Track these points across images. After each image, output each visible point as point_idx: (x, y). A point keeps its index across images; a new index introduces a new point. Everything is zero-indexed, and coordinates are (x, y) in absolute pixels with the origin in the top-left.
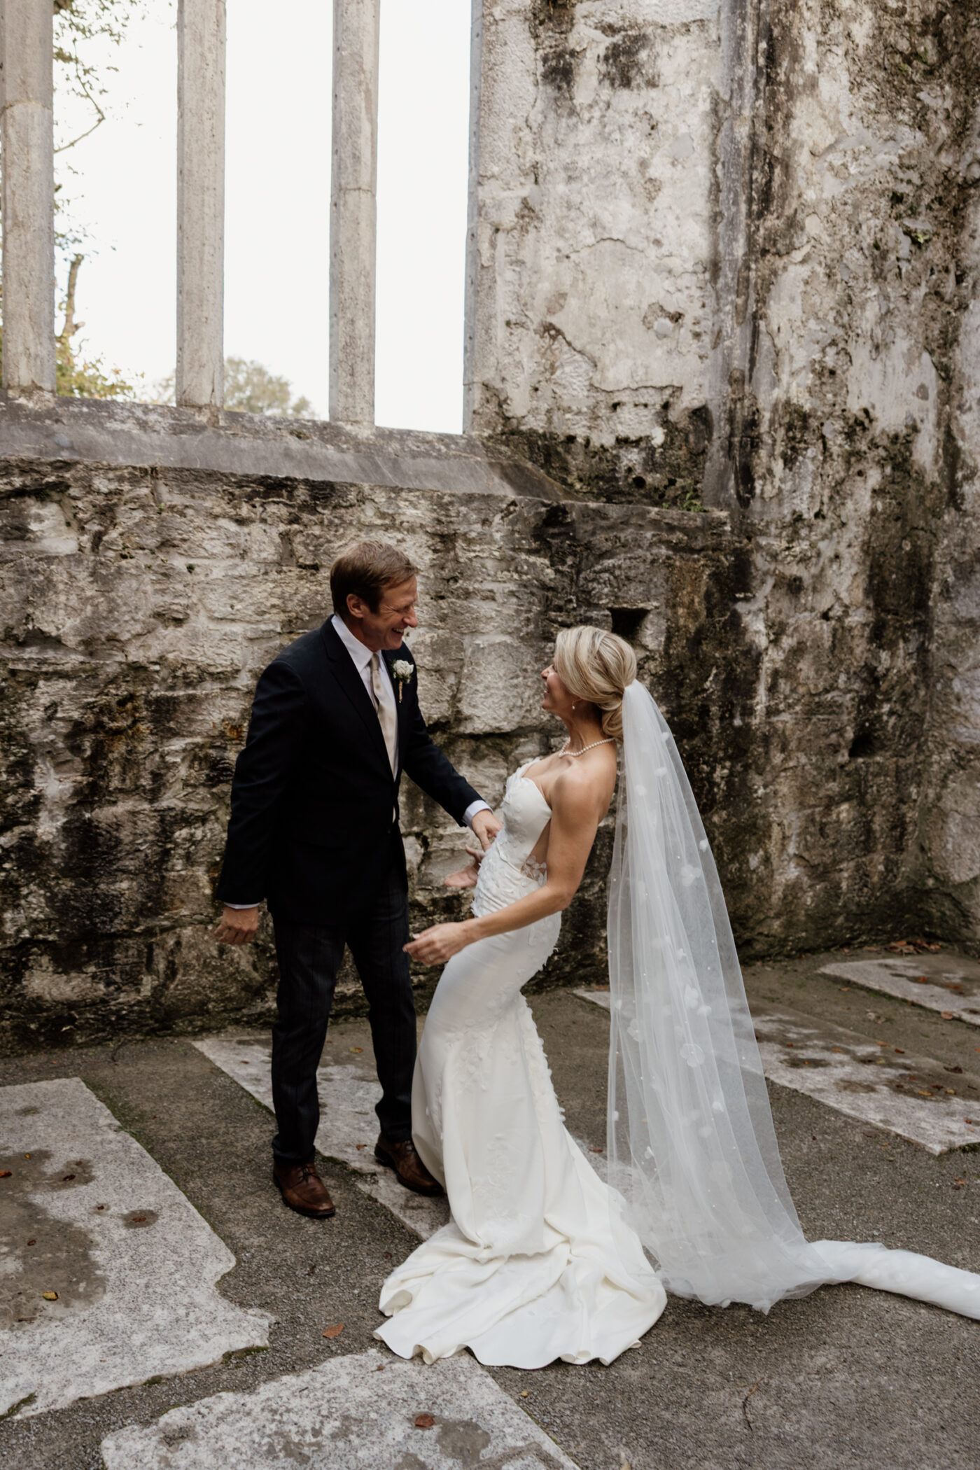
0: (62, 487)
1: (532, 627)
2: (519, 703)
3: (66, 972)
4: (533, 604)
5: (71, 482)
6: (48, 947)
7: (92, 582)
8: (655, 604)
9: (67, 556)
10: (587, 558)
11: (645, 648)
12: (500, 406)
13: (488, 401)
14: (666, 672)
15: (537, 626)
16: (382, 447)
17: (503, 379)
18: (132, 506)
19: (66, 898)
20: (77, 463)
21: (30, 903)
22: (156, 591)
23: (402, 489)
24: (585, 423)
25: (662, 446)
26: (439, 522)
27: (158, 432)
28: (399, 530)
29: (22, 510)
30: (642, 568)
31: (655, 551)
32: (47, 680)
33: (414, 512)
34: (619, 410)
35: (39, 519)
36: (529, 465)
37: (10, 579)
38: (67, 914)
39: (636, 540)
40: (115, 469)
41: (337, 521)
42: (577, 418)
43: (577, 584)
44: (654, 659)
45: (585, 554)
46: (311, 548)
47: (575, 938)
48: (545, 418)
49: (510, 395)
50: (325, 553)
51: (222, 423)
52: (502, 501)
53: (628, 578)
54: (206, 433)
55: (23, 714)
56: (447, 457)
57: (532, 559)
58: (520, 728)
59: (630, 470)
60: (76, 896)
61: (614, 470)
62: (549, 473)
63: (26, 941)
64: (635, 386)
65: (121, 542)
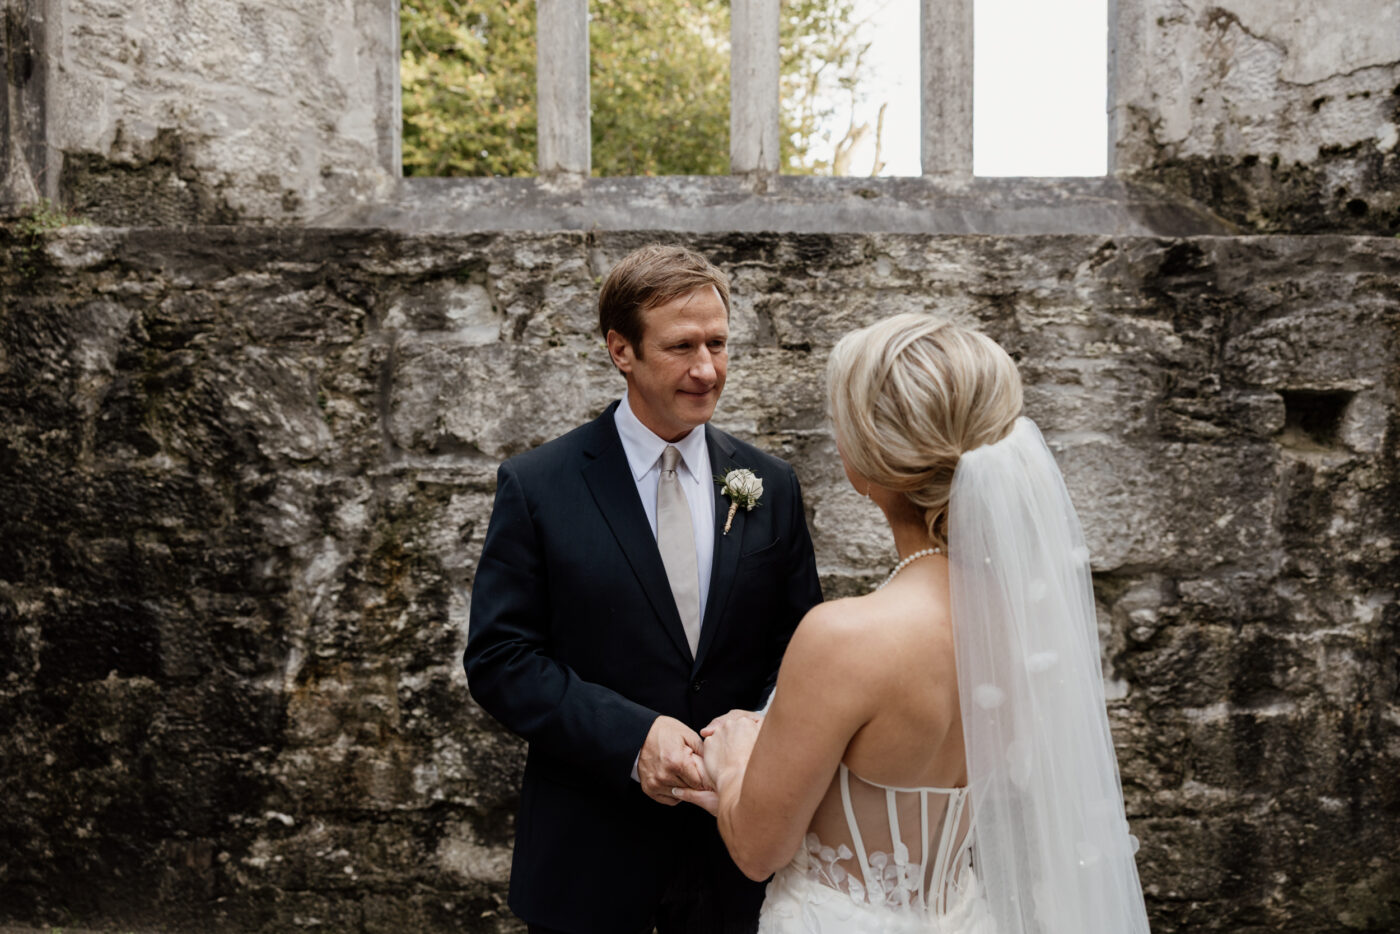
0: (479, 264)
1: (1143, 421)
2: (1124, 530)
3: (488, 845)
4: (1145, 387)
5: (490, 258)
6: (467, 813)
7: (514, 377)
8: (1366, 382)
9: (485, 346)
10: (1239, 317)
11: (1350, 449)
12: (1151, 131)
13: (1135, 128)
14: (1387, 487)
15: (1151, 420)
16: (976, 199)
17: (1155, 96)
18: (563, 282)
19: (486, 757)
20: (496, 235)
21: (444, 758)
22: (593, 385)
23: (930, 237)
24: (1271, 135)
25: (1394, 150)
26: (990, 278)
27: (689, 205)
28: (927, 292)
29: (438, 296)
30: (1340, 328)
31: (1364, 301)
32: (462, 493)
33: (950, 266)
34: (1323, 108)
35: (460, 304)
36: (1191, 204)
37: (418, 375)
38: (487, 776)
39: (1328, 287)
40: (541, 239)
41: (835, 285)
42: (1260, 130)
43: (1221, 356)
44: (1365, 466)
45: (1235, 311)
46: (799, 323)
47: (1228, 879)
48: (1212, 137)
49: (1165, 115)
50: (819, 328)
51: (771, 189)
52: (1090, 243)
53: (1313, 345)
54: (748, 202)
55: (434, 533)
56: (1068, 203)
57: (1142, 323)
58: (1126, 565)
59: (1342, 192)
60: (498, 755)
61: (1317, 195)
62: (1219, 212)
63: (439, 805)
64: (1349, 69)
65: (548, 326)
